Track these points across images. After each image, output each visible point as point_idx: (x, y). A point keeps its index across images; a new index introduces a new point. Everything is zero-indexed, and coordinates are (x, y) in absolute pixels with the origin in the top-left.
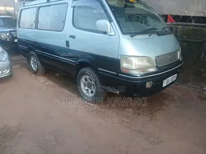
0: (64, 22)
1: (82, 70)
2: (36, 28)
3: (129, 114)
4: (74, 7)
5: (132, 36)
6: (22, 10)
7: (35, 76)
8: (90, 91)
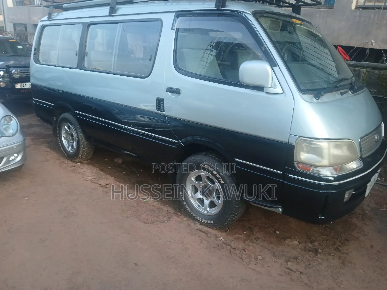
0: (153, 59)
1: (193, 158)
2: (80, 66)
3: (295, 253)
4: (178, 30)
5: (317, 97)
6: (43, 27)
7: (70, 163)
8: (207, 202)
